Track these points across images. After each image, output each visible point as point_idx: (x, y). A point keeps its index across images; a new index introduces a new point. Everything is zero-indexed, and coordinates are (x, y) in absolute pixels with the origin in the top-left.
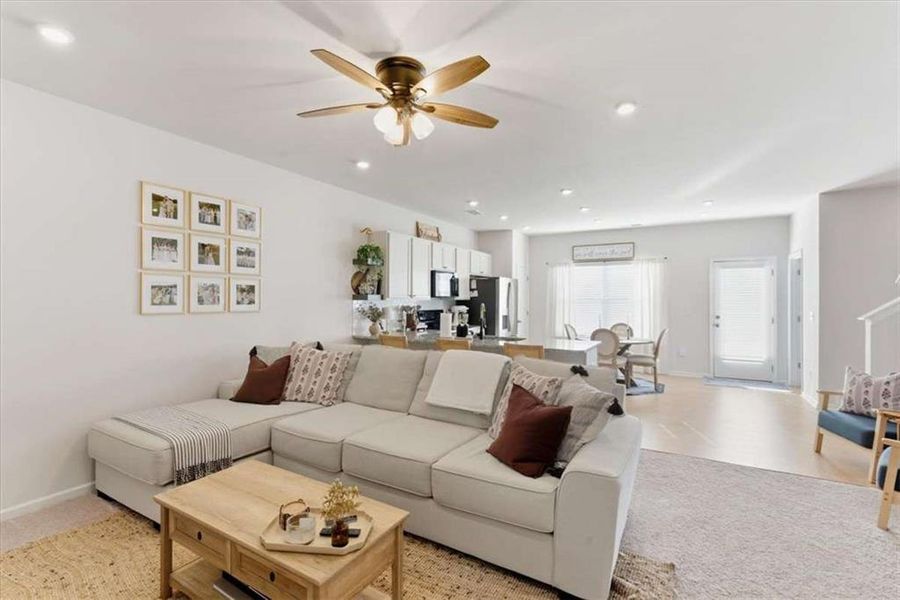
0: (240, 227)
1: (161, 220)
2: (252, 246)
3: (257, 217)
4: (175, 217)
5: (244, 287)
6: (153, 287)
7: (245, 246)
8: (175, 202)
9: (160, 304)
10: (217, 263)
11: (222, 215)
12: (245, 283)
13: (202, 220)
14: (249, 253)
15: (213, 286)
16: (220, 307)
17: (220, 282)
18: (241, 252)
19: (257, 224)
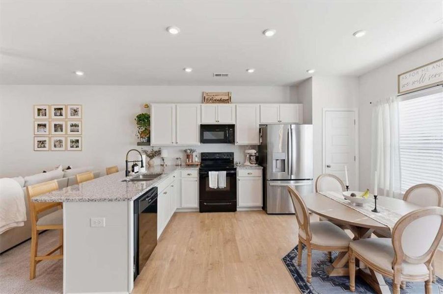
0: (71, 115)
1: (41, 117)
2: (77, 123)
3: (80, 110)
4: (46, 115)
5: (74, 140)
6: (38, 141)
7: (74, 123)
8: (45, 110)
9: (41, 147)
10: (62, 131)
11: (63, 112)
12: (74, 139)
13: (55, 115)
14: (76, 126)
15: (60, 140)
16: (63, 148)
17: (63, 139)
18: (72, 126)
19: (80, 113)
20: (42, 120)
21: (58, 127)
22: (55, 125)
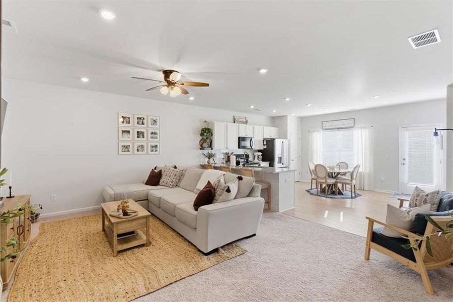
0: (152, 125)
1: (125, 124)
2: (156, 131)
3: (158, 121)
4: (129, 123)
6: (122, 146)
7: (153, 131)
8: (129, 118)
9: (125, 151)
10: (143, 137)
12: (154, 144)
14: (155, 133)
15: (142, 145)
16: (145, 152)
17: (144, 144)
18: (152, 133)
19: (158, 123)
20: (126, 127)
21: (140, 134)
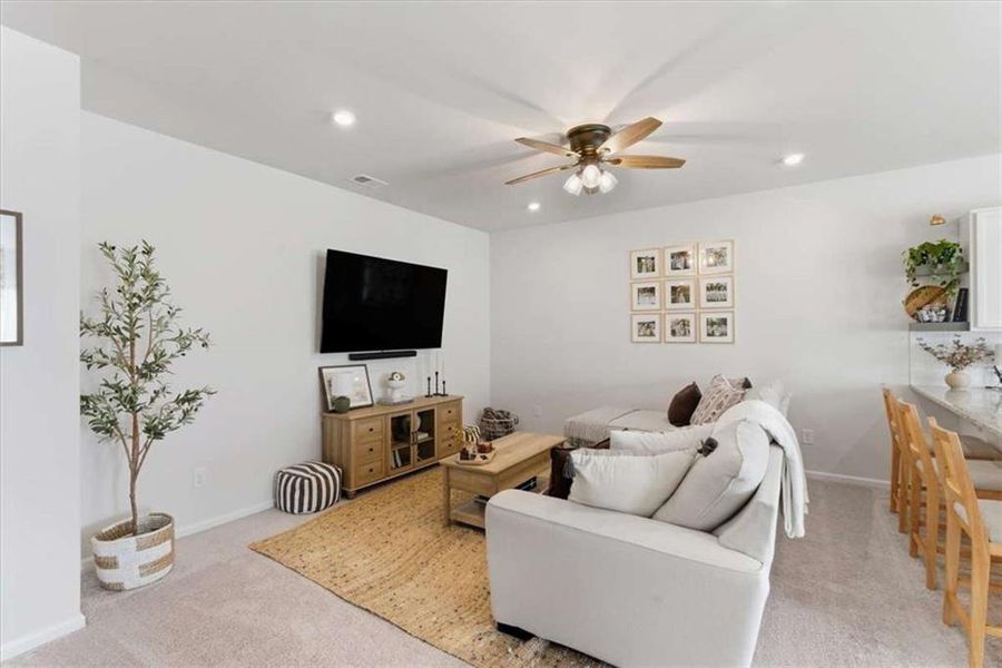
0: (709, 265)
1: (644, 274)
2: (722, 281)
3: (728, 251)
4: (653, 270)
5: (714, 320)
6: (639, 324)
7: (714, 282)
8: (653, 259)
9: (645, 335)
10: (688, 301)
11: (690, 259)
12: (715, 317)
13: (674, 267)
14: (719, 287)
15: (683, 321)
16: (691, 338)
17: (691, 318)
18: (710, 288)
19: (728, 259)
20: (647, 279)
21: (679, 293)
22: (674, 289)
